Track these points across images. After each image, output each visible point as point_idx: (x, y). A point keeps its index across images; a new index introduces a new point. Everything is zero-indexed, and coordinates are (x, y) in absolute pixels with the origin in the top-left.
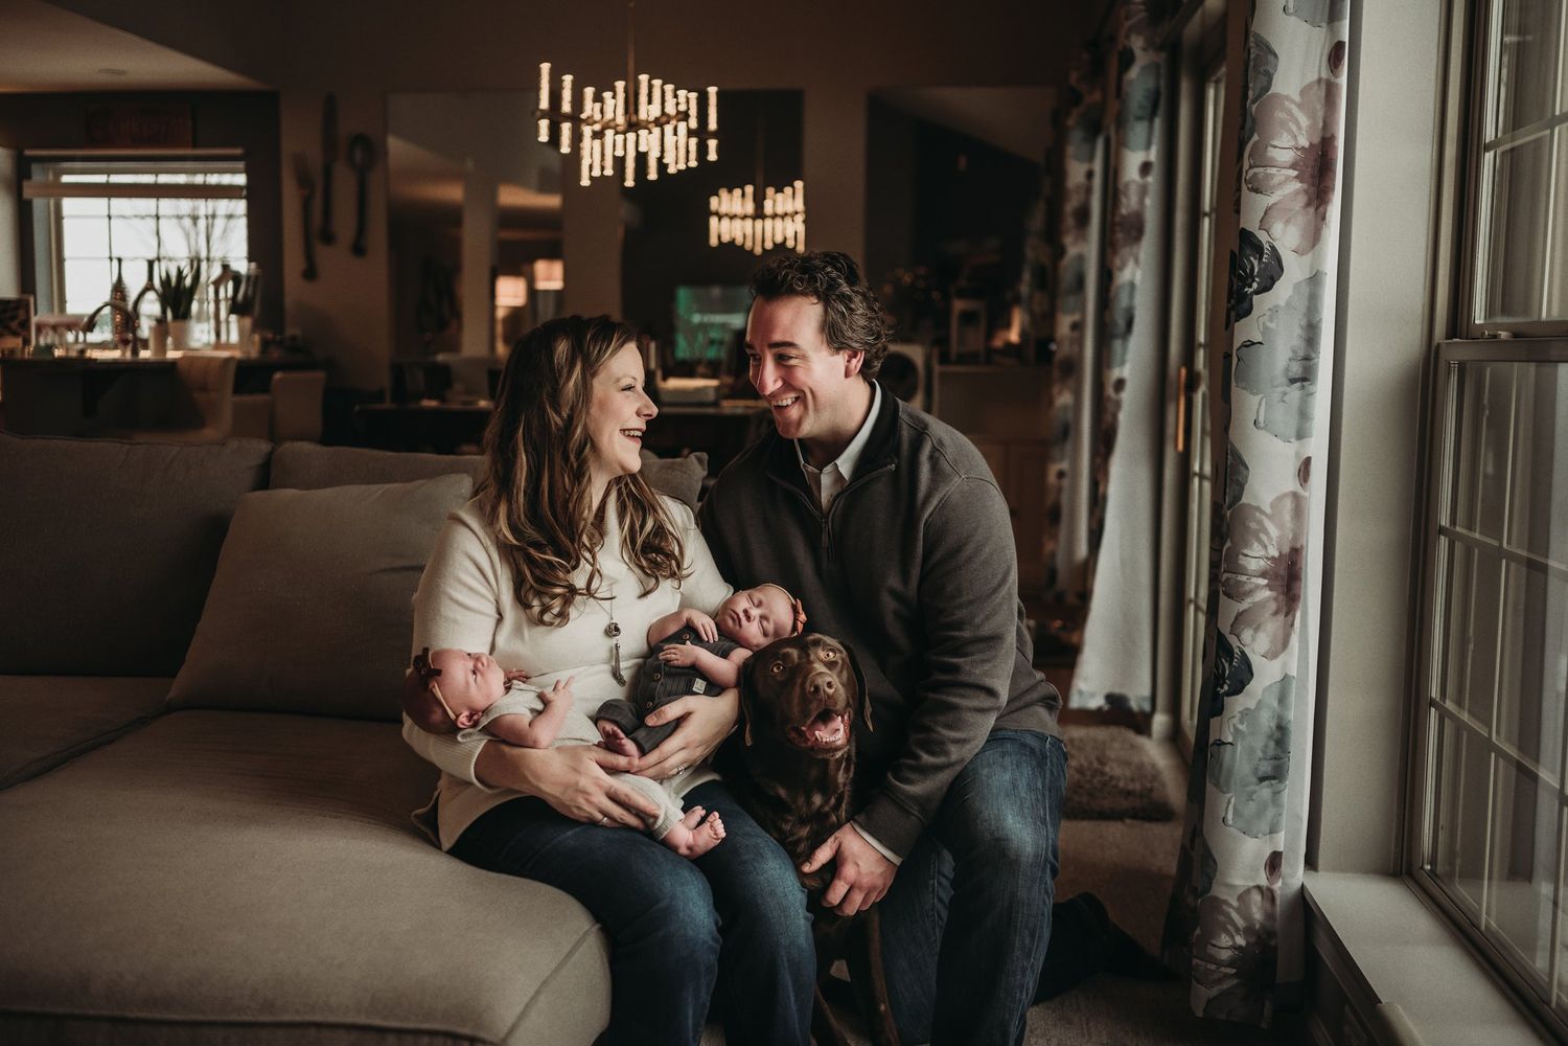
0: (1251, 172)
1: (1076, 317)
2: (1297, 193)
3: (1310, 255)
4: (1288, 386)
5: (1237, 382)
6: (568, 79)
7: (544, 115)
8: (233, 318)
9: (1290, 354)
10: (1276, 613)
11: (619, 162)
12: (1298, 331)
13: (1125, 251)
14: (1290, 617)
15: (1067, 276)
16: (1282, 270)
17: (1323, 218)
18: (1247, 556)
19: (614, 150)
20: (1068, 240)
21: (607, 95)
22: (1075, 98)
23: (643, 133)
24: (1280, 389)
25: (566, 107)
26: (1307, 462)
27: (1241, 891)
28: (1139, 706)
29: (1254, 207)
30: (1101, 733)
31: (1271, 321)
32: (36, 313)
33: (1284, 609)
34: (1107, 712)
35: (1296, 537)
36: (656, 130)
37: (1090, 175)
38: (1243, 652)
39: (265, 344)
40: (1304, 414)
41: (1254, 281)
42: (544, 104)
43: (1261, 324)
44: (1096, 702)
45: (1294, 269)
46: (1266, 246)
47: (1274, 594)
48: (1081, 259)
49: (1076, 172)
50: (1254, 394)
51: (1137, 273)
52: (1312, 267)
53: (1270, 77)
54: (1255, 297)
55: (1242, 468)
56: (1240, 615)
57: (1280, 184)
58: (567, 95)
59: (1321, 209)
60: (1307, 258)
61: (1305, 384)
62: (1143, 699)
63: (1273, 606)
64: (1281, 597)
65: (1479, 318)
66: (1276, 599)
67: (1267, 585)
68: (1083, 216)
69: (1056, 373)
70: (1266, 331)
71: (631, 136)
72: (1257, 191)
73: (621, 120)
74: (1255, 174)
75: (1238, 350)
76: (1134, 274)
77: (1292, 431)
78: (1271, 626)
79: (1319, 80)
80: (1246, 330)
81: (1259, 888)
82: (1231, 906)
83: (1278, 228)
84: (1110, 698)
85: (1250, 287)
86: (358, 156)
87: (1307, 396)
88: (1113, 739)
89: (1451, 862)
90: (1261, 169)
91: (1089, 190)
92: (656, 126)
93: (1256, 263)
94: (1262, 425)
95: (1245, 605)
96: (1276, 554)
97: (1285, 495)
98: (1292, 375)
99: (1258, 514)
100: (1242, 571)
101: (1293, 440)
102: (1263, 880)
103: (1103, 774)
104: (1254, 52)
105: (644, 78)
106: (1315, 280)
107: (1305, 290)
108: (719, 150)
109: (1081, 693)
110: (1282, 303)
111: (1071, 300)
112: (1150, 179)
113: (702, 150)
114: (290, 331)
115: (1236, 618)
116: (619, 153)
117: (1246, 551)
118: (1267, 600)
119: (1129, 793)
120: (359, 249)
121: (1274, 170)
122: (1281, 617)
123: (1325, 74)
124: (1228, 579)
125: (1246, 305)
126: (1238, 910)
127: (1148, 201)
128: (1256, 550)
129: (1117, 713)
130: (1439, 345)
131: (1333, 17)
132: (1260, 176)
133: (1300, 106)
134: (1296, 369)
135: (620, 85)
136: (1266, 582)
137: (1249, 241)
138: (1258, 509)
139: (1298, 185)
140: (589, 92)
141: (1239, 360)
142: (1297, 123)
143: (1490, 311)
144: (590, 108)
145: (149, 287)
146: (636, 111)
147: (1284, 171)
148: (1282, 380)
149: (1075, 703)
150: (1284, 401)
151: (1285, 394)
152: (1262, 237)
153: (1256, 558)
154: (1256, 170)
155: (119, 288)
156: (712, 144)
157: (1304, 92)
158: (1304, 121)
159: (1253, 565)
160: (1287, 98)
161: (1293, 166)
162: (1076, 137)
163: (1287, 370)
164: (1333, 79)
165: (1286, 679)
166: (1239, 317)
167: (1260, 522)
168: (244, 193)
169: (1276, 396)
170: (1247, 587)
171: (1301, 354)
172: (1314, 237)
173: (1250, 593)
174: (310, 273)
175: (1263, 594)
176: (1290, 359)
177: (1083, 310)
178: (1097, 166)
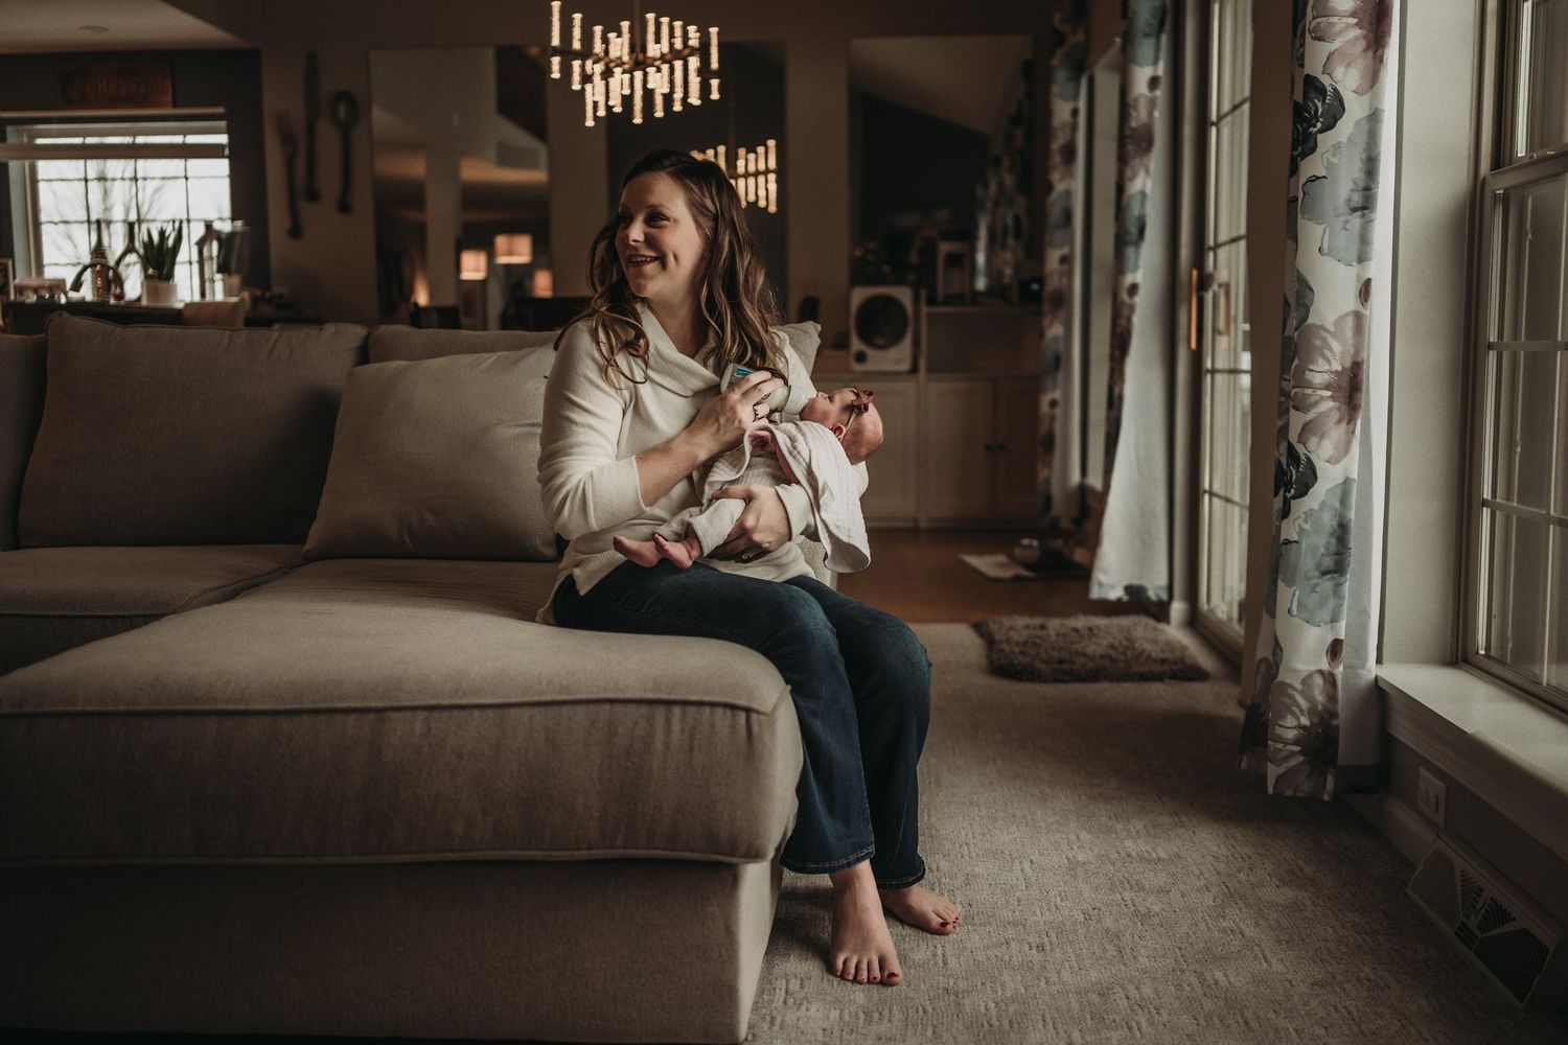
0: (1314, 23)
1: (1065, 251)
2: (1357, 38)
3: (1369, 95)
4: (1349, 214)
5: (1302, 214)
6: (578, 17)
7: (556, 51)
8: (218, 277)
9: (1351, 186)
10: (1339, 422)
11: (627, 101)
12: (1359, 165)
13: (1136, 162)
14: (1351, 426)
15: (1055, 213)
16: (1344, 110)
17: (1378, 61)
18: (1312, 370)
19: (622, 89)
20: (1055, 176)
21: (612, 35)
22: (1060, 39)
23: (651, 70)
24: (1342, 218)
25: (577, 45)
26: (1368, 283)
27: (1306, 674)
28: (1157, 595)
29: (1316, 56)
30: (1125, 621)
31: (1334, 155)
32: (14, 278)
33: (1346, 418)
34: (1127, 602)
35: (1357, 351)
36: (665, 68)
37: (1075, 113)
38: (1309, 459)
39: (255, 300)
40: (1364, 240)
41: (1318, 121)
42: (556, 41)
43: (1325, 160)
44: (1117, 593)
45: (1355, 109)
46: (1329, 88)
47: (1337, 404)
48: (1068, 194)
49: (1062, 111)
50: (1319, 224)
51: (1147, 184)
52: (1371, 105)
54: (1319, 136)
55: (1308, 292)
56: (1306, 425)
57: (1341, 32)
58: (577, 33)
59: (1379, 53)
60: (1367, 97)
61: (1366, 212)
62: (1161, 587)
63: (1335, 416)
64: (1344, 407)
65: (1521, 150)
66: (1339, 409)
67: (1331, 397)
68: (1069, 153)
69: (1046, 306)
70: (1330, 166)
71: (638, 75)
72: (1320, 39)
73: (626, 58)
74: (1318, 23)
75: (1304, 185)
76: (1144, 184)
77: (1353, 255)
78: (1336, 433)
80: (1312, 166)
81: (1321, 672)
83: (1339, 72)
84: (1129, 589)
85: (1315, 127)
86: (342, 111)
87: (1367, 223)
88: (1135, 624)
89: (1503, 646)
90: (1324, 19)
91: (1074, 127)
92: (664, 62)
93: (1319, 104)
94: (1326, 252)
95: (1310, 416)
96: (1339, 368)
97: (1346, 315)
98: (1353, 205)
99: (1322, 332)
100: (1309, 385)
101: (1354, 263)
102: (1324, 664)
103: (1134, 648)
105: (651, 16)
106: (1374, 118)
107: (1365, 128)
108: (721, 89)
109: (1100, 584)
110: (1344, 140)
111: (1059, 235)
112: (1158, 93)
113: (705, 89)
114: (277, 290)
115: (1303, 428)
116: (627, 92)
117: (1311, 367)
118: (1330, 410)
119: (1163, 661)
120: (344, 207)
121: (1335, 19)
122: (1343, 425)
124: (1296, 393)
125: (1311, 144)
127: (1157, 114)
128: (1320, 365)
129: (1137, 602)
130: (1484, 178)
132: (1323, 25)
134: (1357, 199)
135: (625, 25)
136: (1329, 393)
137: (1313, 86)
138: (1322, 328)
139: (1357, 32)
140: (598, 29)
141: (1304, 194)
143: (1530, 147)
144: (598, 47)
145: (130, 249)
146: (644, 49)
147: (1345, 20)
148: (1345, 209)
149: (1095, 593)
150: (1346, 229)
151: (1347, 222)
152: (1325, 80)
153: (1323, 371)
154: (1319, 20)
155: (99, 251)
156: (715, 83)
159: (1318, 379)
161: (1353, 15)
162: (1061, 75)
163: (1349, 200)
165: (1347, 482)
166: (1304, 155)
167: (1324, 340)
168: (227, 152)
169: (1339, 225)
170: (1312, 400)
171: (1361, 185)
172: (1373, 78)
173: (1316, 403)
174: (295, 232)
175: (1327, 405)
176: (1352, 191)
177: (1072, 244)
178: (1082, 105)
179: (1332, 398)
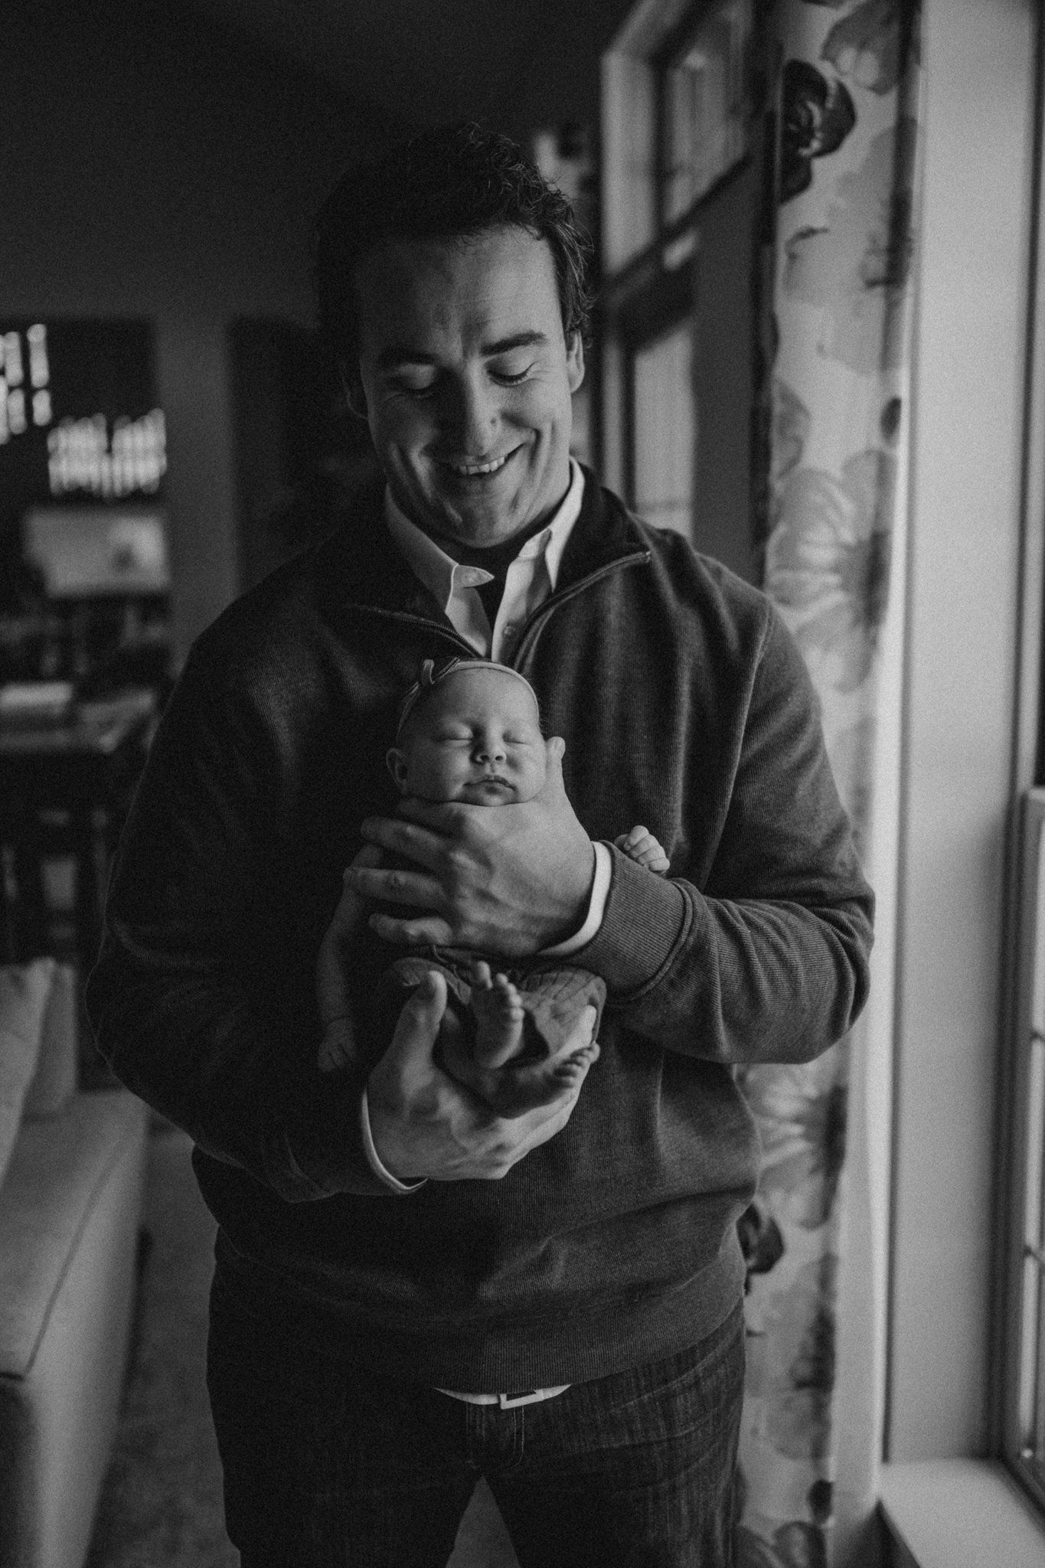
0: (778, 576)
2: (839, 607)
3: (856, 694)
10: (813, 1171)
14: (832, 1178)
17: (871, 644)
18: (775, 1094)
27: (779, 1525)
33: (824, 1167)
35: (839, 1070)
38: (772, 1222)
47: (810, 1145)
52: (859, 710)
53: (799, 443)
57: (816, 597)
59: (871, 631)
63: (809, 1163)
64: (821, 1149)
66: (813, 1152)
67: (800, 1134)
72: (786, 601)
74: (784, 578)
78: (809, 1184)
79: (868, 453)
81: (800, 1525)
82: (767, 1545)
83: (813, 656)
95: (773, 1159)
96: (813, 1093)
100: (770, 1116)
102: (805, 1515)
104: (778, 408)
106: (865, 728)
107: (852, 744)
118: (801, 1155)
121: (806, 575)
122: (820, 1176)
123: (876, 441)
126: (775, 1549)
130: (1024, 793)
131: (887, 359)
132: (791, 582)
133: (843, 486)
136: (801, 1129)
139: (838, 598)
142: (837, 507)
153: (789, 1099)
154: (784, 572)
157: (849, 466)
158: (847, 506)
159: (780, 1106)
160: (826, 475)
161: (836, 569)
164: (887, 451)
165: (828, 1258)
170: (775, 1136)
172: (863, 668)
173: (777, 1143)
175: (794, 1145)
179: (806, 1136)
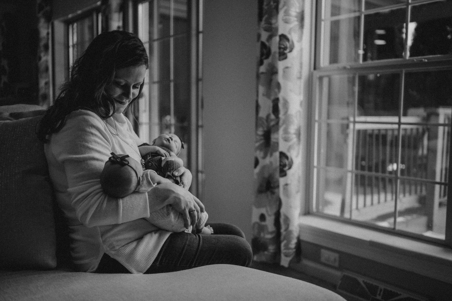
0: (285, 17)
1: (47, 80)
2: (297, 25)
5: (283, 79)
9: (297, 71)
12: (298, 64)
14: (300, 146)
15: (42, 67)
16: (294, 47)
17: (302, 33)
18: (290, 129)
20: (42, 54)
24: (296, 81)
26: (302, 102)
29: (286, 27)
31: (293, 60)
33: (298, 143)
35: (300, 123)
37: (48, 34)
38: (291, 158)
40: (301, 88)
41: (287, 49)
43: (290, 62)
45: (297, 46)
46: (290, 39)
48: (47, 61)
49: (44, 32)
52: (301, 46)
54: (288, 54)
55: (288, 104)
56: (290, 146)
57: (293, 22)
59: (302, 30)
60: (300, 44)
61: (301, 79)
64: (298, 140)
68: (46, 47)
69: (40, 99)
70: (292, 64)
72: (287, 23)
75: (283, 69)
77: (298, 92)
78: (296, 149)
80: (286, 63)
83: (293, 34)
85: (286, 51)
87: (301, 83)
90: (288, 17)
91: (48, 39)
93: (287, 44)
94: (292, 91)
95: (291, 143)
96: (296, 128)
97: (298, 111)
98: (298, 77)
99: (292, 117)
100: (290, 133)
101: (299, 95)
106: (302, 50)
107: (300, 53)
110: (295, 56)
111: (44, 75)
117: (290, 127)
121: (291, 17)
122: (298, 146)
124: (285, 136)
125: (286, 56)
128: (292, 127)
130: (311, 72)
134: (298, 75)
136: (295, 136)
137: (285, 38)
138: (292, 115)
139: (296, 23)
142: (296, 4)
147: (294, 18)
148: (296, 78)
150: (297, 84)
152: (289, 36)
153: (293, 129)
161: (296, 17)
166: (283, 59)
167: (293, 119)
169: (295, 83)
170: (291, 138)
171: (300, 71)
172: (301, 38)
175: (294, 139)
177: (49, 78)
178: (50, 31)
